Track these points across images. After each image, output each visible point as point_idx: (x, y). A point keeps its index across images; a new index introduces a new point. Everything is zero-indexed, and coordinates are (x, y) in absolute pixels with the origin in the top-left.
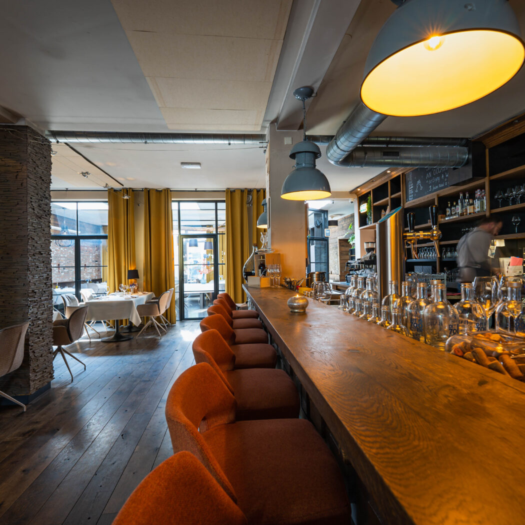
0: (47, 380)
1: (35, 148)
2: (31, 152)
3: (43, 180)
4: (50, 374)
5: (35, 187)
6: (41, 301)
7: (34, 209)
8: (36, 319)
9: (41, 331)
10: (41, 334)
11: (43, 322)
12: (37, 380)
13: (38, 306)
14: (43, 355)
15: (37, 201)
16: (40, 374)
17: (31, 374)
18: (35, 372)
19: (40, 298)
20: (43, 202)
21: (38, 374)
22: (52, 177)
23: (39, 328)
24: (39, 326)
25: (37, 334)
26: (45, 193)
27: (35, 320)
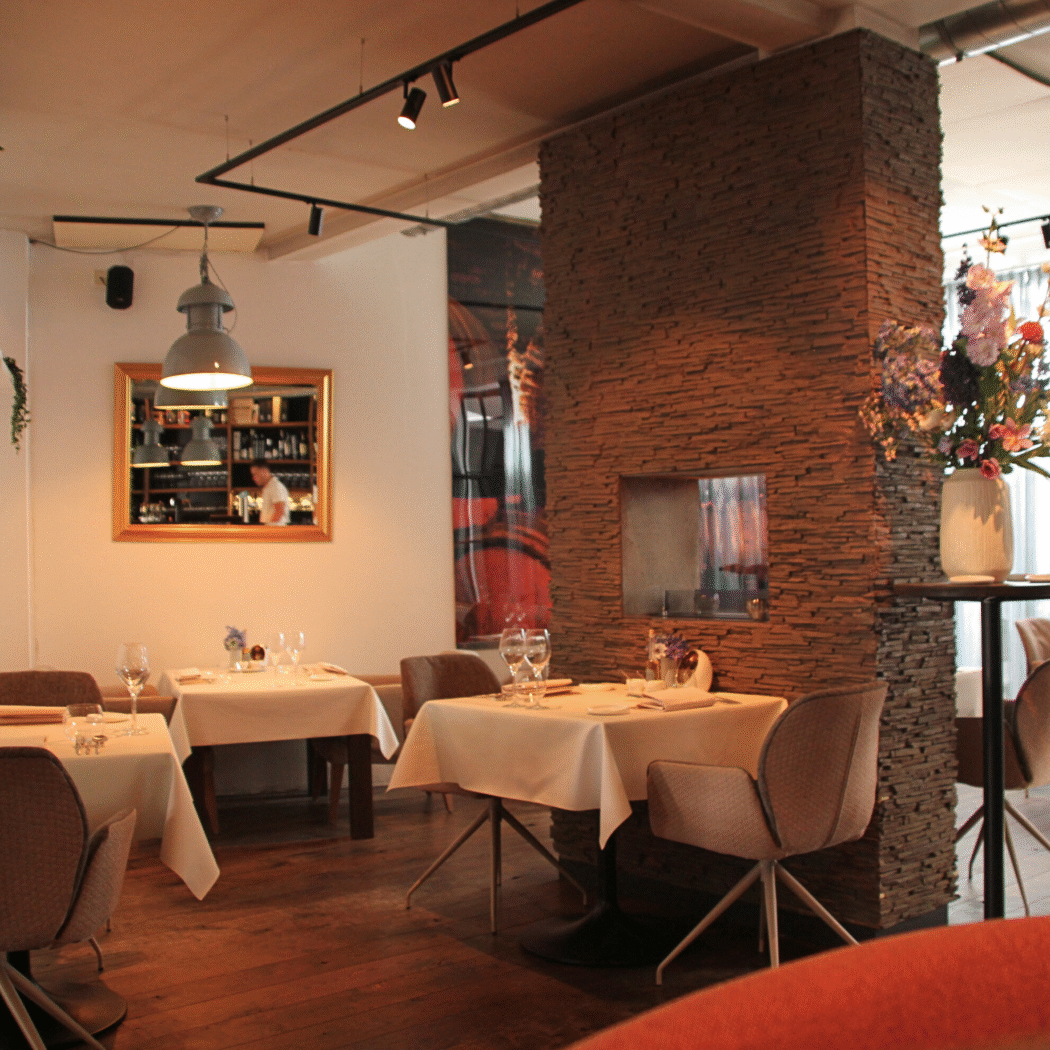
0: (933, 896)
1: (886, 96)
2: (874, 112)
3: (915, 198)
4: (945, 877)
5: (888, 225)
6: (917, 618)
7: (887, 301)
8: (898, 678)
9: (916, 723)
10: (917, 735)
11: (923, 692)
12: (902, 886)
13: (905, 635)
14: (923, 808)
15: (899, 270)
16: (914, 870)
17: (882, 862)
18: (897, 858)
19: (914, 609)
20: (917, 274)
21: (904, 868)
22: (943, 185)
23: (910, 711)
24: (908, 706)
25: (904, 730)
26: (923, 244)
27: (896, 682)
